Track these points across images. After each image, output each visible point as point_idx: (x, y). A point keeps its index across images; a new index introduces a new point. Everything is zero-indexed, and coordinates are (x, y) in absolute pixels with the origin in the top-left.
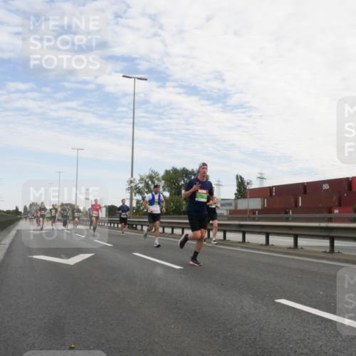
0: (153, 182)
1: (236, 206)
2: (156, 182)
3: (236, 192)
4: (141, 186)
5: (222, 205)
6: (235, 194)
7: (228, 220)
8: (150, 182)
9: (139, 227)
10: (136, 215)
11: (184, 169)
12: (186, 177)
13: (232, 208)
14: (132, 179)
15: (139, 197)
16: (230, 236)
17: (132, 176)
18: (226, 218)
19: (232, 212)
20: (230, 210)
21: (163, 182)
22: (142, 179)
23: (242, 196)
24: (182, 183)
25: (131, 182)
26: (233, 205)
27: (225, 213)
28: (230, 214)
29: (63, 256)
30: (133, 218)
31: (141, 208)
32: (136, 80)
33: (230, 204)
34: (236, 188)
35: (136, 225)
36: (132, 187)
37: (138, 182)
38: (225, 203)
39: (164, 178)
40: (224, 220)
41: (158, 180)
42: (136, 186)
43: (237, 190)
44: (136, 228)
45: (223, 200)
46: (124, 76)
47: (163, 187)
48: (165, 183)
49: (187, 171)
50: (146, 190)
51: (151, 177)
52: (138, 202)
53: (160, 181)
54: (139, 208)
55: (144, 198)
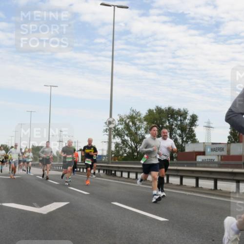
0: (134, 123)
1: (229, 151)
2: (138, 123)
3: (229, 135)
4: (121, 127)
5: (212, 150)
6: (229, 137)
7: (219, 167)
8: (131, 124)
9: (118, 174)
10: (115, 160)
11: (169, 108)
12: (171, 118)
13: (225, 153)
14: (111, 120)
15: (118, 140)
16: (221, 185)
17: (111, 116)
18: (217, 165)
19: (224, 158)
20: (221, 156)
21: (145, 123)
22: (121, 120)
23: (236, 140)
24: (167, 124)
25: (110, 123)
26: (225, 150)
27: (216, 159)
28: (222, 160)
29: (35, 204)
30: (112, 163)
31: (121, 153)
32: (116, 7)
33: (222, 149)
34: (229, 130)
35: (115, 171)
36: (110, 128)
37: (117, 122)
38: (216, 147)
39: (146, 119)
40: (215, 167)
41: (140, 120)
42: (114, 128)
43: (231, 133)
44: (115, 175)
45: (213, 144)
46: (102, 4)
47: (145, 129)
48: (148, 124)
49: (173, 110)
50: (127, 132)
51: (132, 118)
52: (117, 145)
53: (142, 122)
54: (118, 152)
55: (124, 141)
